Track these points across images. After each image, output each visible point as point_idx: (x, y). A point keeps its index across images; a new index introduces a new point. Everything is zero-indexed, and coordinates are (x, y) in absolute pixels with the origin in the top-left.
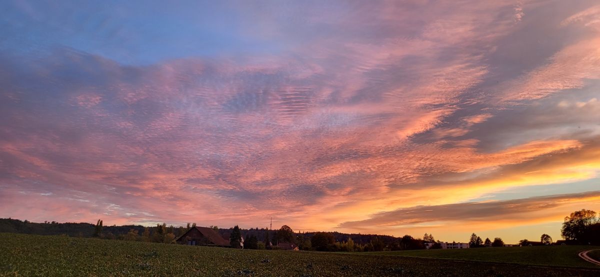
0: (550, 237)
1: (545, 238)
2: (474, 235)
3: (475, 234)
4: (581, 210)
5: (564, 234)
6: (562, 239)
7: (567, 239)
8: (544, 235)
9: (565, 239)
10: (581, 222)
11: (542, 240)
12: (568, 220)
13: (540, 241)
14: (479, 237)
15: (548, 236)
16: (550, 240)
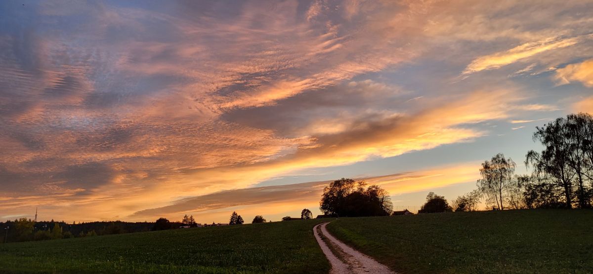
0: (310, 212)
1: (306, 214)
2: (235, 214)
3: (236, 212)
4: (340, 179)
5: (323, 207)
6: (322, 213)
7: (326, 213)
8: (305, 210)
9: (324, 214)
10: (340, 193)
11: (302, 216)
12: (328, 191)
13: (300, 217)
14: (239, 216)
15: (308, 211)
16: (310, 216)
